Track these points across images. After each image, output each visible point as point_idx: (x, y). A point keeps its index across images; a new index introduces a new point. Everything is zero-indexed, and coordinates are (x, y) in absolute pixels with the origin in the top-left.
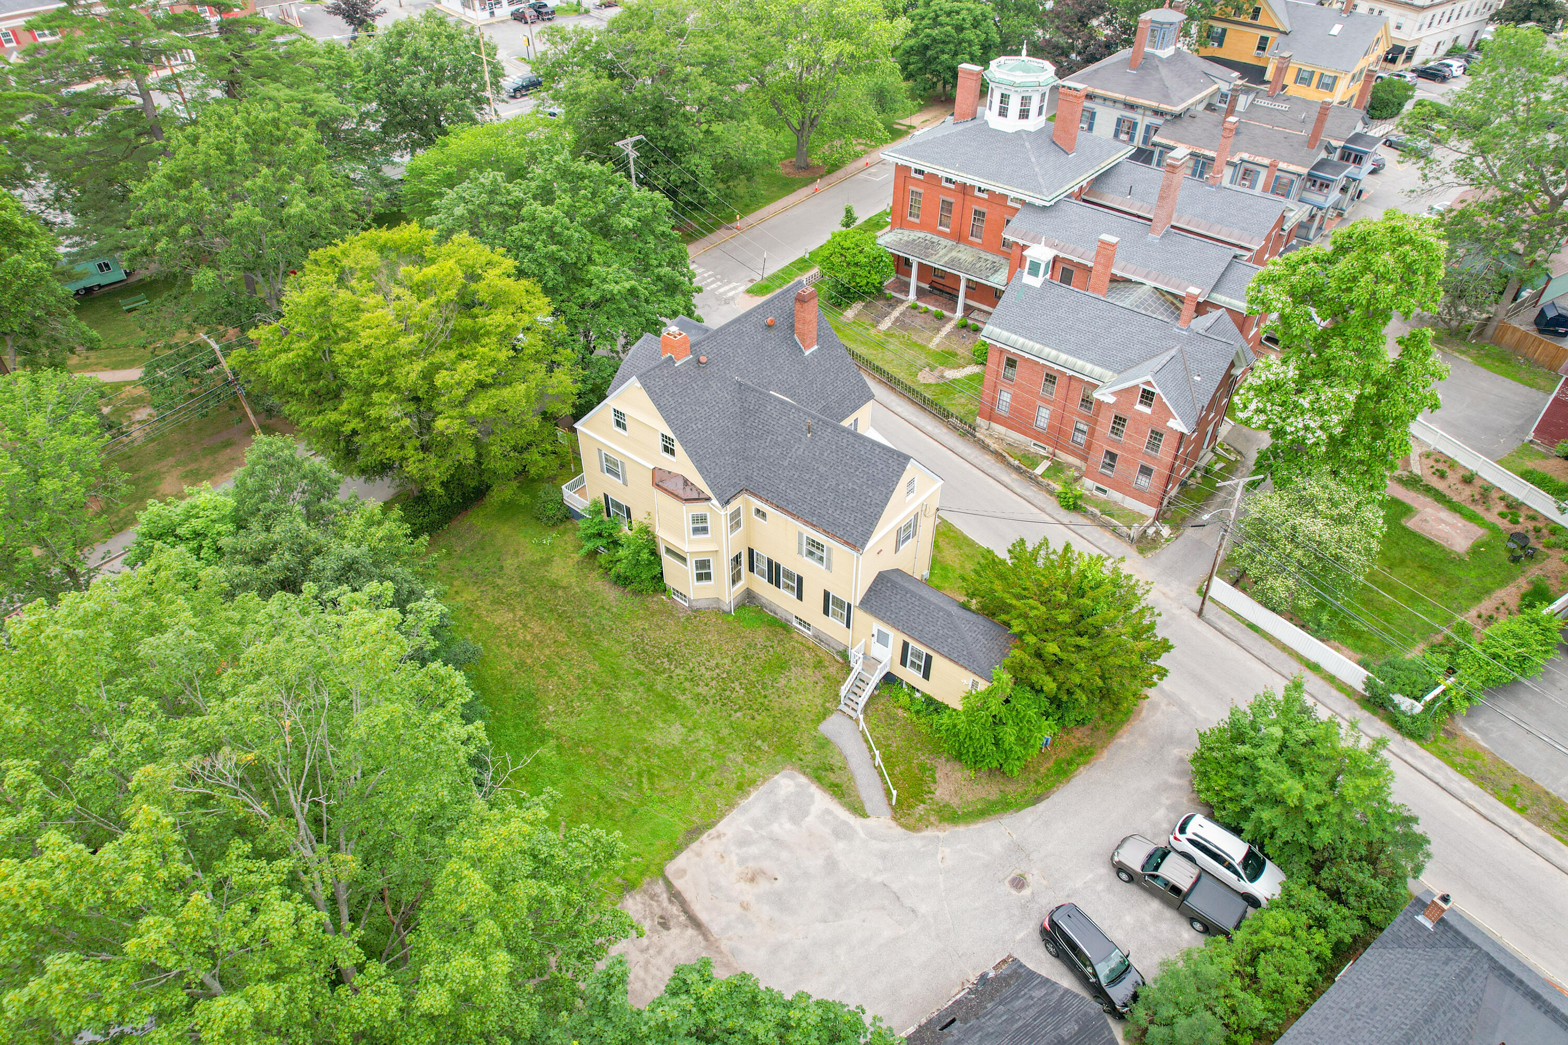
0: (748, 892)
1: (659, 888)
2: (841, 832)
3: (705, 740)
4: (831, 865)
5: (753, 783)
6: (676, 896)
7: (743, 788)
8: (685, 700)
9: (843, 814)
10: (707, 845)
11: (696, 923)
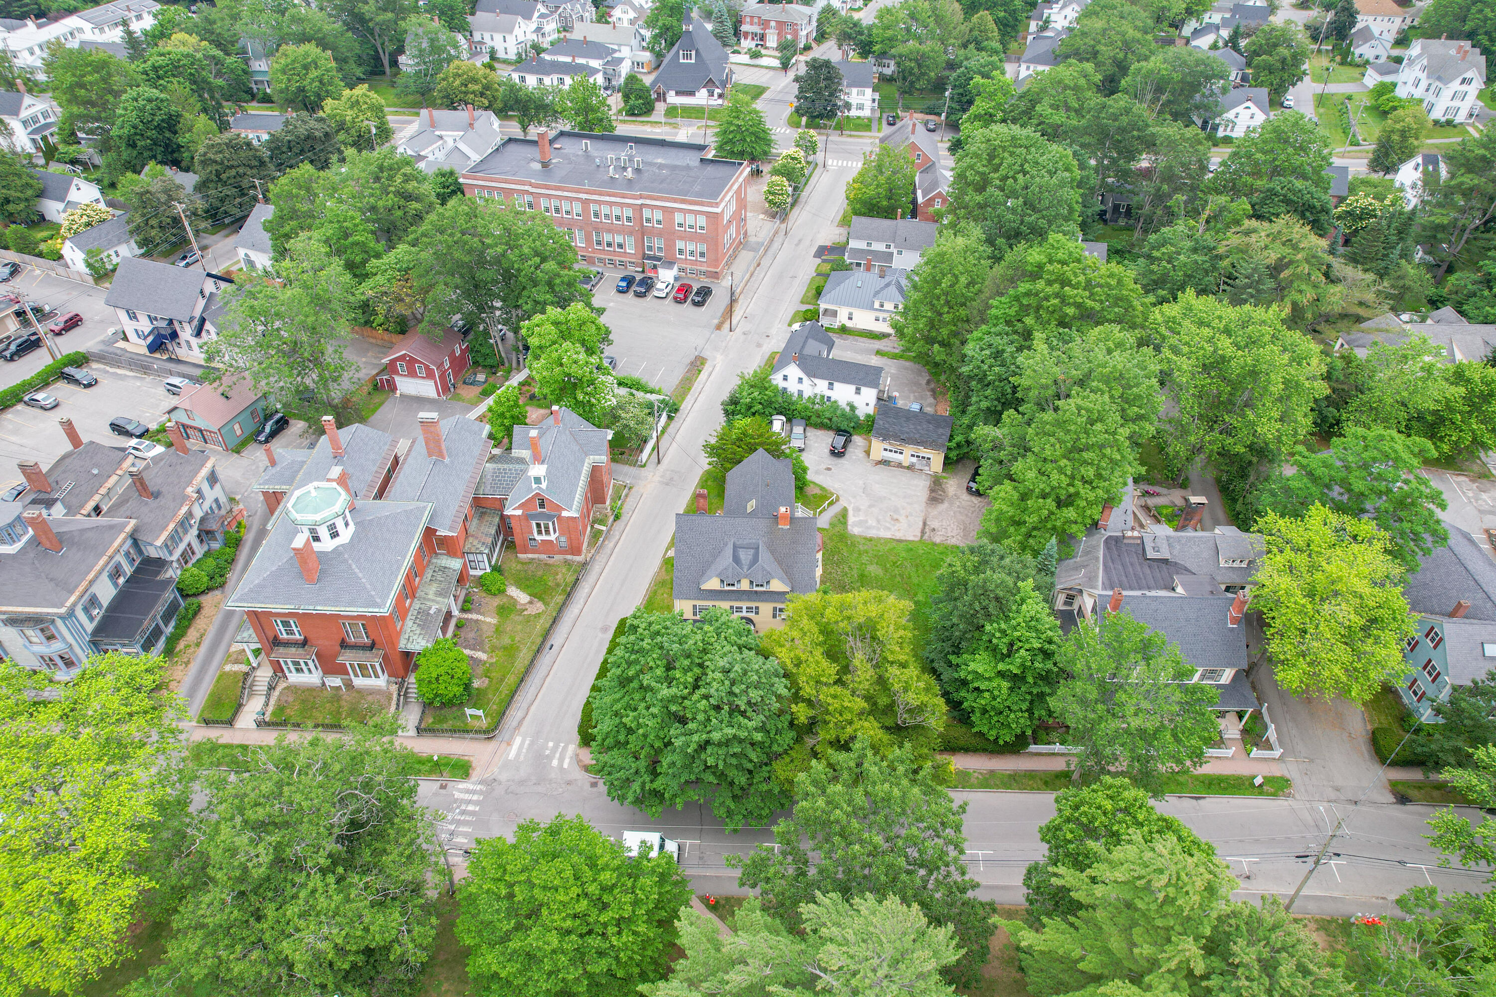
0: (902, 519)
1: (926, 537)
2: (857, 510)
3: (865, 558)
4: (870, 506)
5: (865, 538)
6: (923, 532)
7: (870, 539)
8: (855, 573)
9: (851, 513)
10: (899, 535)
11: (925, 524)
